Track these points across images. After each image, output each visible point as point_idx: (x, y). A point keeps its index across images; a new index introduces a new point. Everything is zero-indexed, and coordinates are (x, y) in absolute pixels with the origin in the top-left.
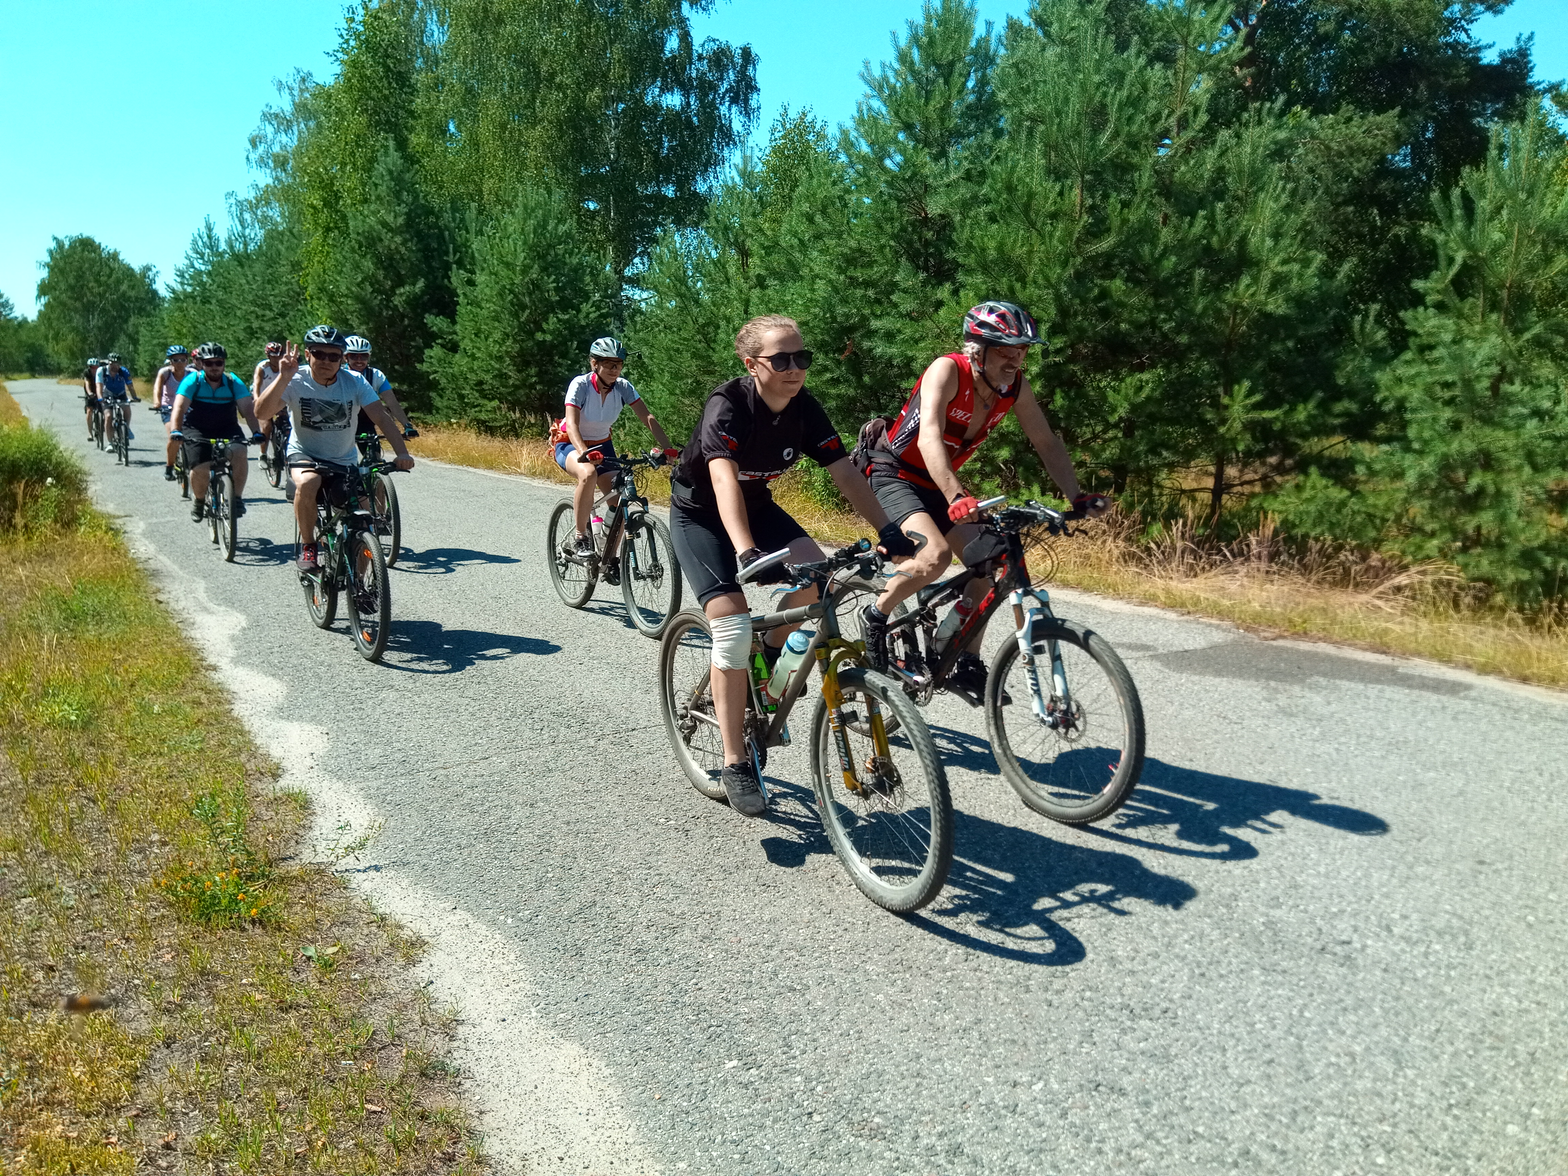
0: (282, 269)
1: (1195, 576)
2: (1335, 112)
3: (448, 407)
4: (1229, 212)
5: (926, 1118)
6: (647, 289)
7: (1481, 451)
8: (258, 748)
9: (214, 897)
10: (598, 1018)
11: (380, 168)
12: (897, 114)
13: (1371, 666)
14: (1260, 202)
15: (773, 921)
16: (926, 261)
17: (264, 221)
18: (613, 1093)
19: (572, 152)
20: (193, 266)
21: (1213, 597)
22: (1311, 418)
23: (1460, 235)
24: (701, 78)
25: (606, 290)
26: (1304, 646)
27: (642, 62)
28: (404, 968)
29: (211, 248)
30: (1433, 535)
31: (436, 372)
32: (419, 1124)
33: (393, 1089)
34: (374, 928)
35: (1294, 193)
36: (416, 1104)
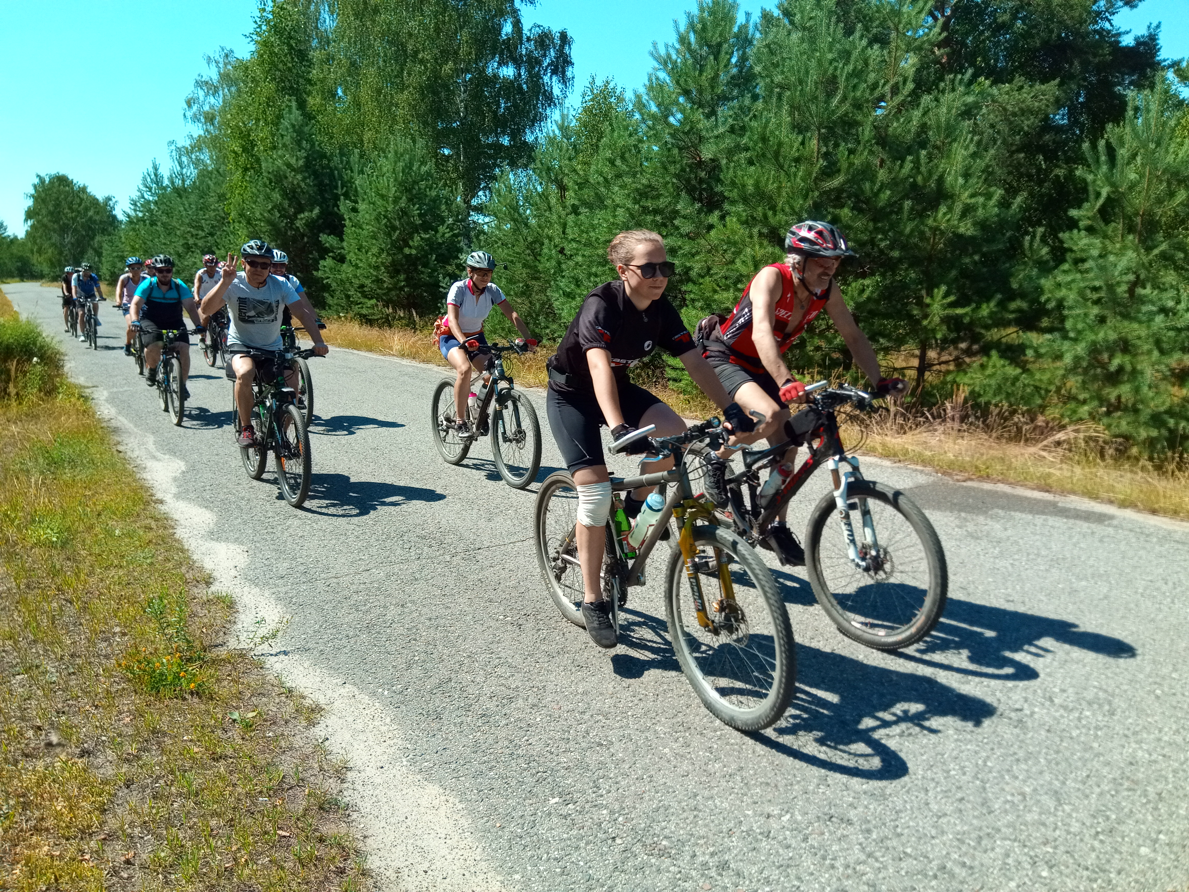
0: (211, 200)
1: (905, 433)
2: (1010, 82)
3: (337, 305)
4: (930, 157)
5: (701, 842)
6: (489, 215)
7: (1120, 339)
8: (194, 562)
9: (162, 674)
10: (452, 766)
11: (285, 123)
12: (678, 82)
13: (1037, 501)
14: (953, 150)
15: (585, 693)
16: (701, 194)
17: (197, 163)
18: (465, 822)
19: (431, 111)
20: (143, 197)
21: (918, 449)
22: (992, 314)
23: (1105, 175)
24: (529, 54)
25: (457, 216)
26: (987, 486)
27: (485, 43)
28: (306, 728)
29: (157, 183)
30: (1084, 402)
31: (328, 278)
32: (318, 845)
33: (298, 819)
34: (283, 699)
35: (979, 143)
36: (316, 830)
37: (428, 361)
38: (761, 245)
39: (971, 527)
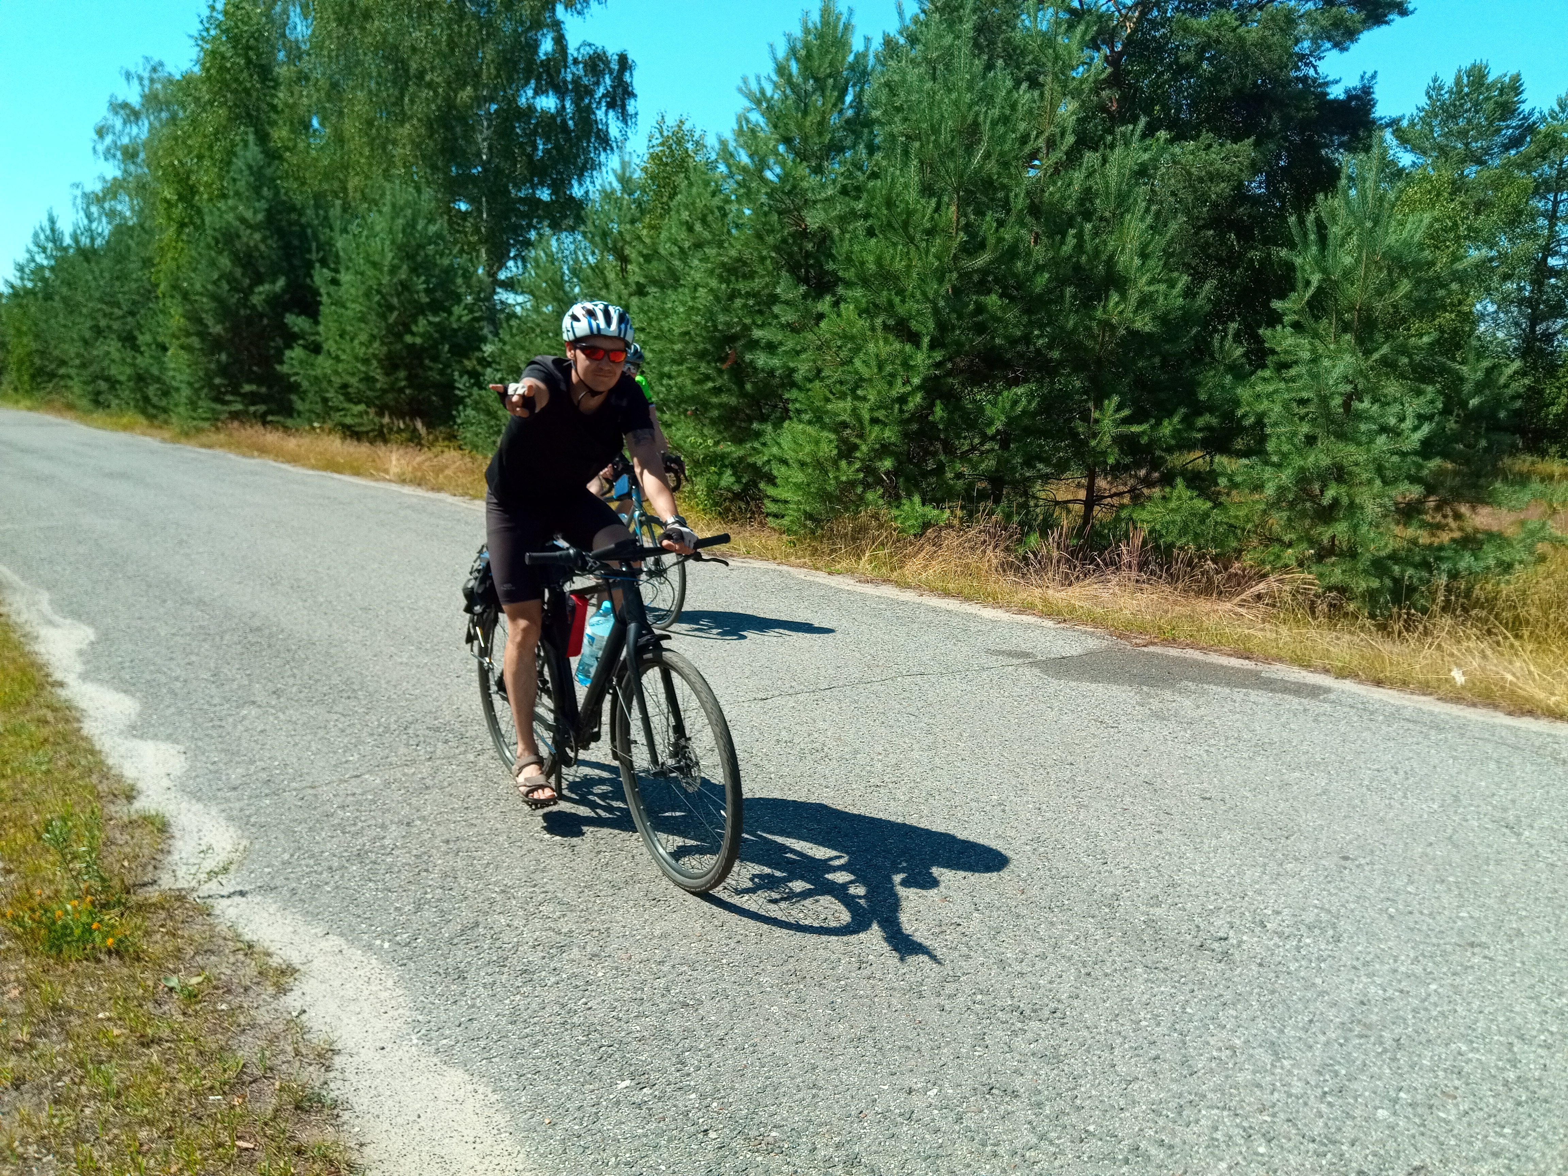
0: (132, 266)
1: (1070, 585)
2: (1195, 138)
3: (311, 411)
4: (1096, 233)
5: (824, 1130)
6: (523, 293)
7: (1334, 464)
8: (110, 768)
9: (65, 927)
10: (482, 1043)
11: (239, 163)
12: (775, 126)
13: (1237, 670)
14: (1126, 224)
15: (664, 936)
16: (807, 272)
17: (112, 214)
18: (501, 1120)
19: (443, 151)
20: (33, 260)
21: (1087, 605)
22: (1176, 433)
23: (1314, 258)
24: (576, 81)
25: (479, 293)
26: (1173, 652)
27: (516, 63)
28: (275, 997)
29: (54, 241)
30: (1290, 545)
31: (297, 374)
32: (295, 1159)
33: (266, 1124)
34: (240, 956)
35: (1158, 214)
36: (291, 1138)
37: (439, 489)
38: (886, 341)
39: (1155, 704)
